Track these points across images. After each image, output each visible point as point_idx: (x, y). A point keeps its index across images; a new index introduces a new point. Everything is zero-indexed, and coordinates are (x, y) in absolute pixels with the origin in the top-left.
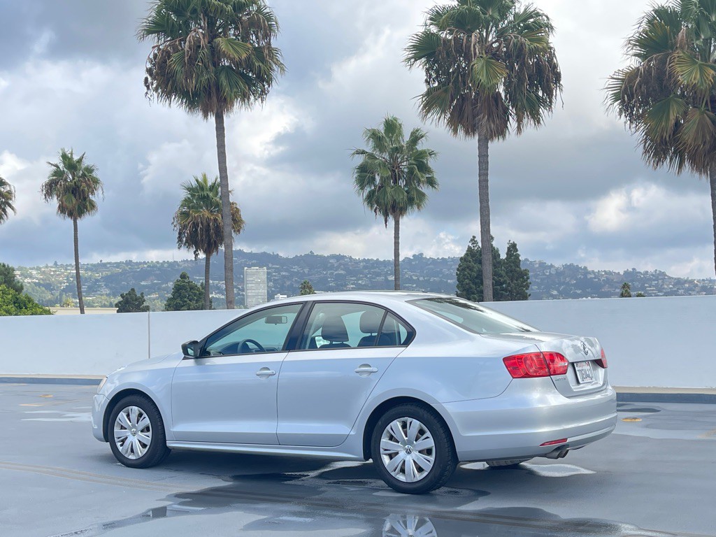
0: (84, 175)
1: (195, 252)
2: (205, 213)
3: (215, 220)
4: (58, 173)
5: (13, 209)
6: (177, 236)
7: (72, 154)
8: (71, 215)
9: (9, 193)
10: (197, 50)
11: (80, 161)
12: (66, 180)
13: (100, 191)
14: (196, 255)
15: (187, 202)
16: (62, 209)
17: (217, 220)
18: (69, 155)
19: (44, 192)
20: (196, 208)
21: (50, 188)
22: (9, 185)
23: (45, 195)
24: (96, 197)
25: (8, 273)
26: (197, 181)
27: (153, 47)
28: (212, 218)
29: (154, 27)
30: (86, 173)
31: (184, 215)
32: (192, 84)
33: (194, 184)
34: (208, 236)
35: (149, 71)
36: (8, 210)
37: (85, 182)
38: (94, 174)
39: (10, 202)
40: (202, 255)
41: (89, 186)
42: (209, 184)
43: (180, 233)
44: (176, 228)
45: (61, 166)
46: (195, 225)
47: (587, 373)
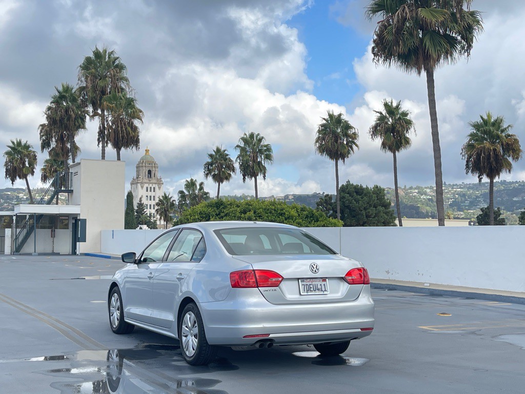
0: (400, 118)
1: (479, 177)
2: (487, 144)
3: (495, 150)
4: (382, 119)
5: (357, 146)
6: (465, 163)
7: (392, 103)
8: (390, 149)
9: (355, 134)
10: (404, 22)
11: (397, 107)
12: (387, 123)
13: (412, 129)
14: (480, 180)
15: (472, 136)
16: (384, 145)
17: (496, 150)
18: (390, 104)
19: (371, 133)
20: (481, 140)
21: (375, 131)
22: (355, 128)
23: (372, 135)
24: (410, 135)
25: (380, 193)
26: (482, 118)
27: (378, 23)
28: (492, 148)
29: (376, 8)
30: (401, 117)
31: (470, 147)
32: (401, 49)
33: (480, 121)
34: (490, 163)
35: (374, 41)
36: (354, 147)
37: (401, 124)
38: (408, 118)
39: (355, 141)
40: (486, 179)
41: (402, 126)
42: (492, 120)
43: (467, 162)
44: (463, 158)
45: (384, 113)
46: (479, 155)
47: (319, 287)
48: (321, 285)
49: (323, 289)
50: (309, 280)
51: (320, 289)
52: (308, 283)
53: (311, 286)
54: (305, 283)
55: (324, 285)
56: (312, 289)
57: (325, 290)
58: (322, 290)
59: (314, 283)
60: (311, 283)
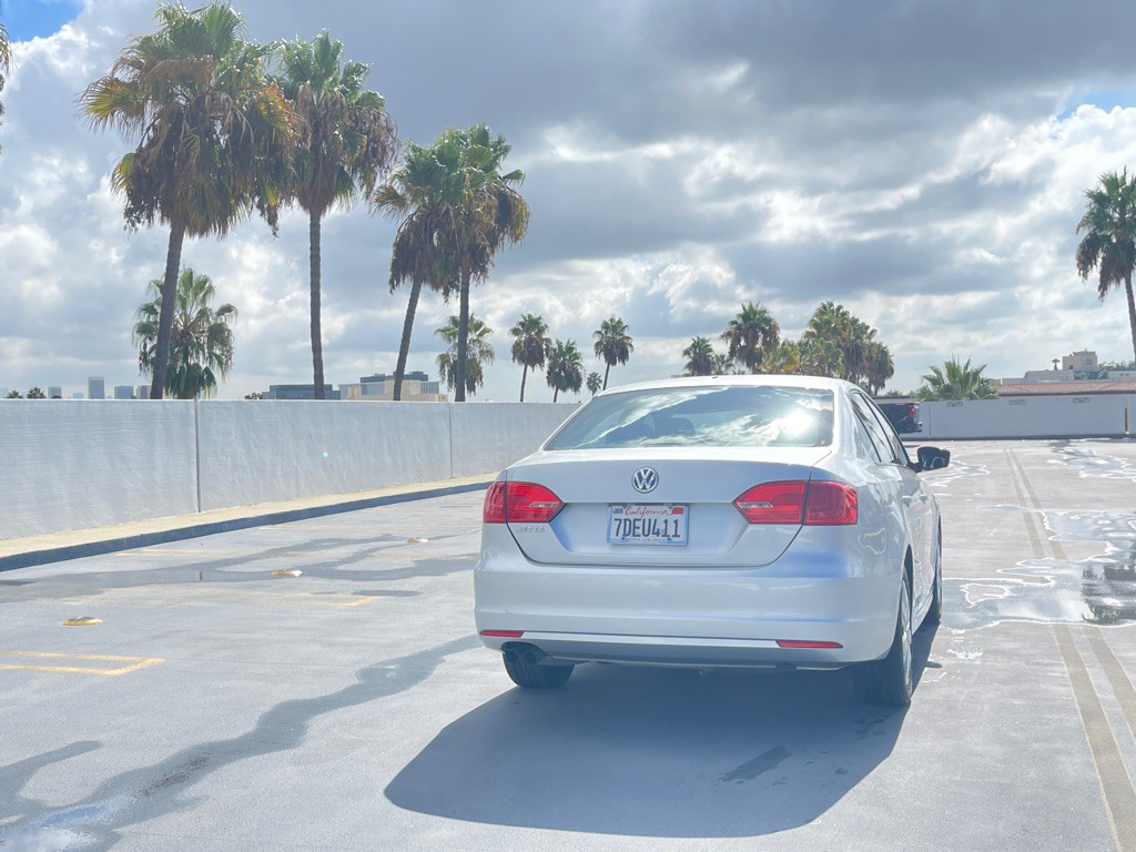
47: (661, 526)
48: (666, 522)
49: (671, 532)
50: (634, 508)
51: (662, 533)
52: (632, 518)
53: (638, 524)
54: (623, 516)
55: (676, 522)
56: (639, 531)
57: (676, 535)
58: (665, 535)
59: (646, 517)
60: (638, 517)
